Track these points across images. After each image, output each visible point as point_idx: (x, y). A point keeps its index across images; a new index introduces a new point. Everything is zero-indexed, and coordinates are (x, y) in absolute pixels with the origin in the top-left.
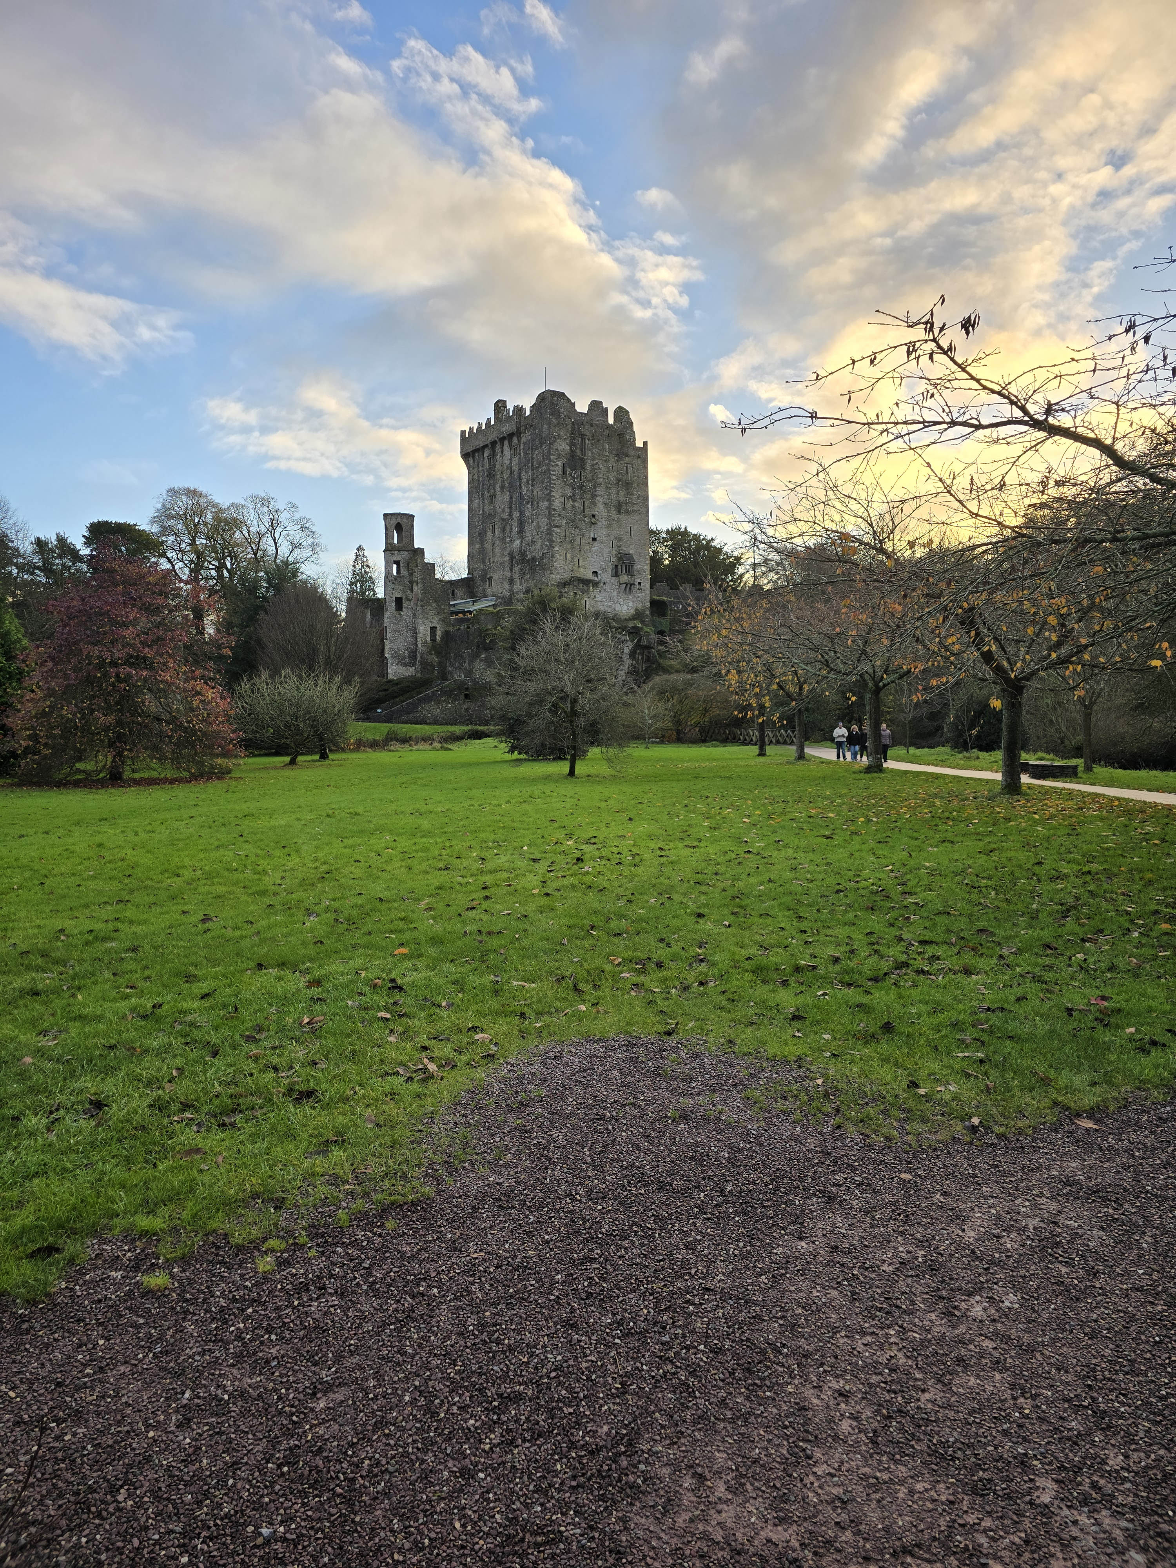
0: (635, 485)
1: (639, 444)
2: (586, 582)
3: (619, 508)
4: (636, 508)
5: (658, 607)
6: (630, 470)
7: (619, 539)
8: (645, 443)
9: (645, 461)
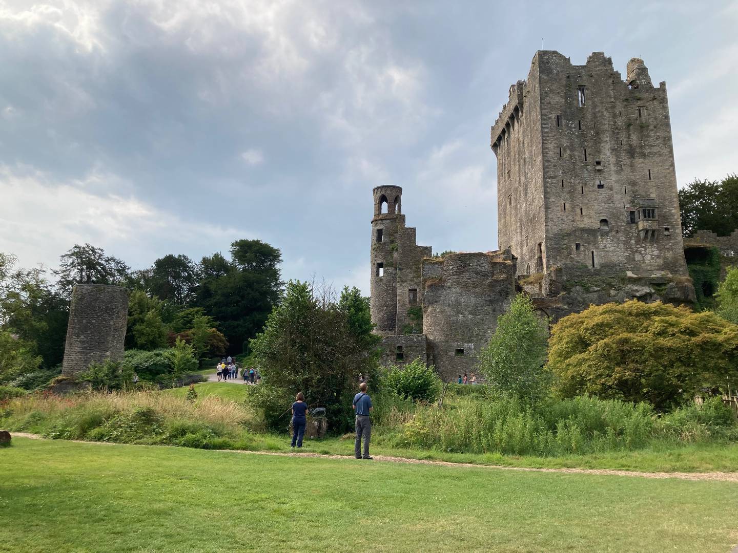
0: (651, 127)
1: (656, 85)
2: (592, 232)
3: (631, 153)
4: (655, 149)
5: (694, 255)
6: (644, 112)
7: (634, 184)
8: (663, 84)
9: (663, 101)
